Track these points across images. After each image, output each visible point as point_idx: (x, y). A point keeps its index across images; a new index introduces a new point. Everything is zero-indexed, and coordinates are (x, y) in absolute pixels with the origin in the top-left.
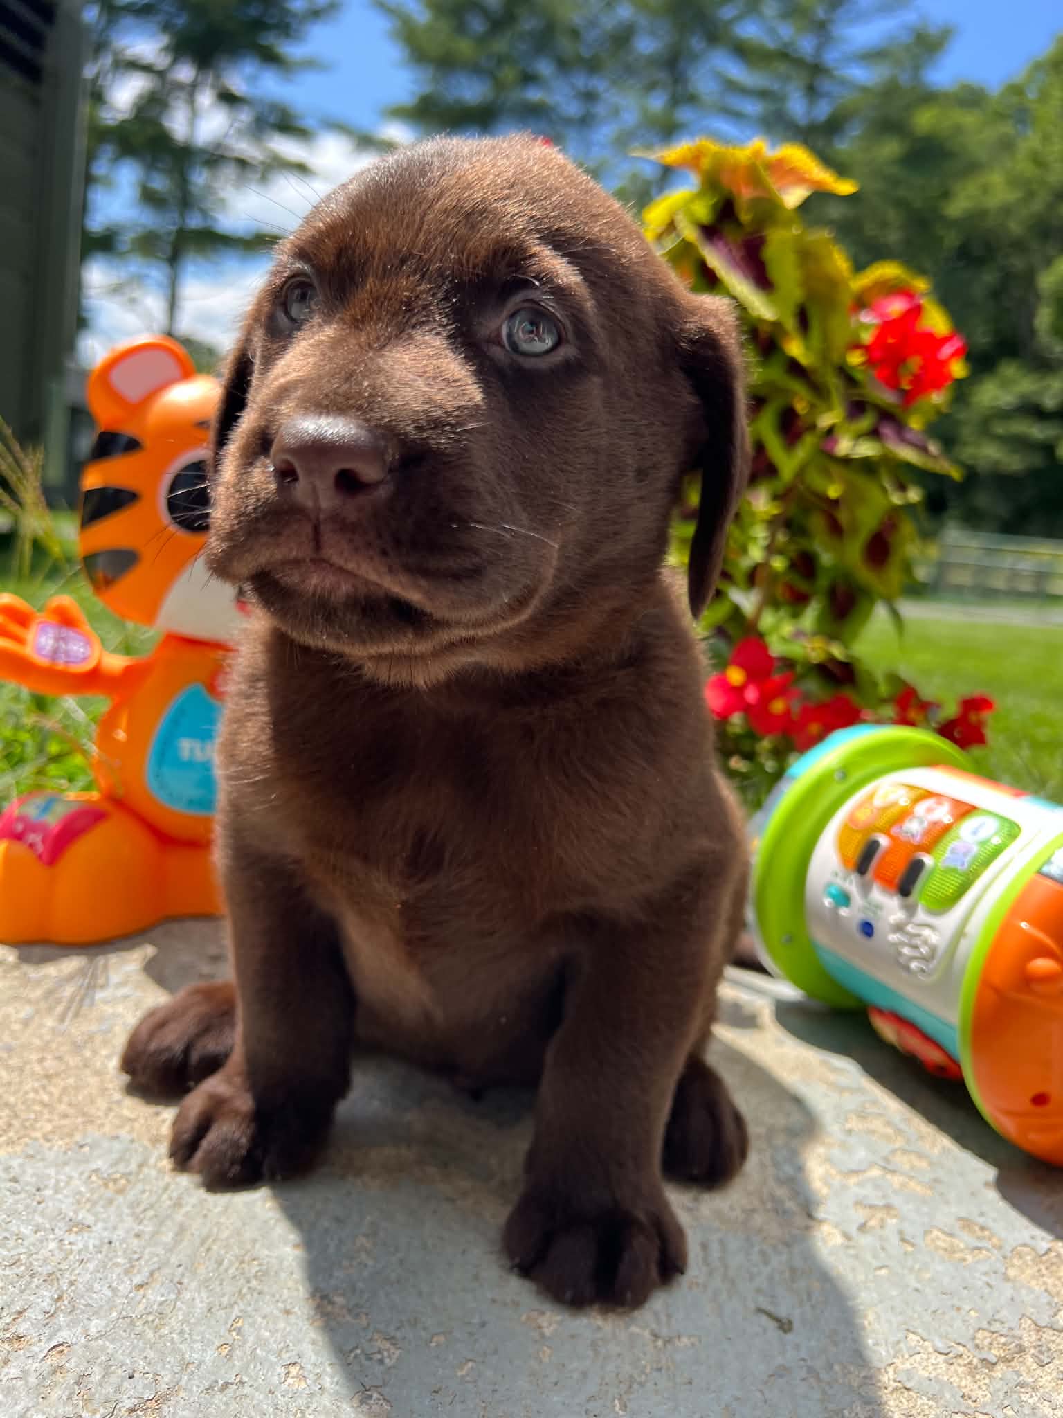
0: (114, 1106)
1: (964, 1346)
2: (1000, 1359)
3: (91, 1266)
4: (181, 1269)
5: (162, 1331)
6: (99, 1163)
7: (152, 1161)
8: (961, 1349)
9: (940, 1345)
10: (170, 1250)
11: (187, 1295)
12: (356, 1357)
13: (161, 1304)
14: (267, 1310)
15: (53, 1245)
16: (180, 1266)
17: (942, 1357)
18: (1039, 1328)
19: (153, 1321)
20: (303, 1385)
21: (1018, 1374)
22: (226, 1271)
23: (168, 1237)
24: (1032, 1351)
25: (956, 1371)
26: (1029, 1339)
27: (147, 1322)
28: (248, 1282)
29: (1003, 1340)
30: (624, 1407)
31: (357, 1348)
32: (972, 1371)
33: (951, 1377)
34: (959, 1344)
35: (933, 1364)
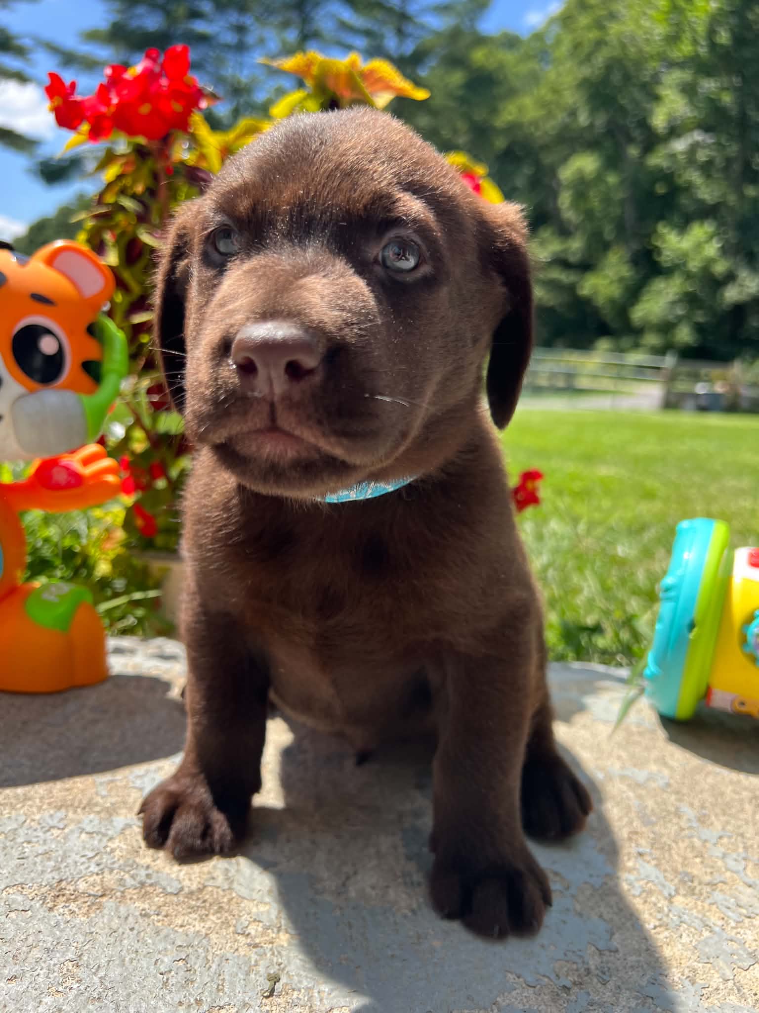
1: (548, 977)
2: (575, 984)
8: (546, 980)
9: (530, 980)
17: (531, 990)
18: (601, 952)
21: (588, 994)
24: (597, 972)
25: (543, 999)
26: (593, 963)
29: (575, 966)
32: (555, 997)
33: (540, 1006)
34: (544, 976)
35: (526, 997)
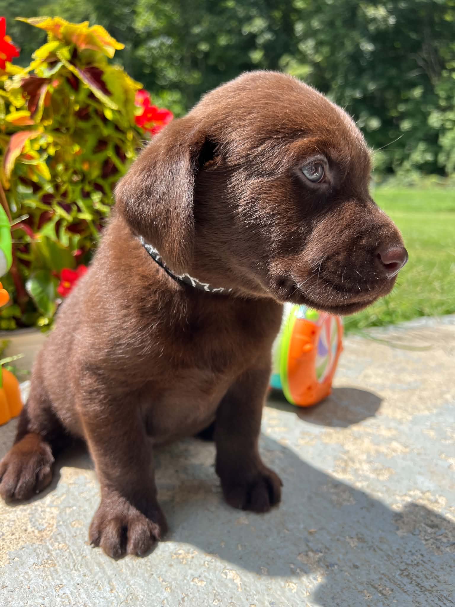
0: (4, 537)
3: (84, 596)
4: (117, 575)
5: (139, 598)
6: (31, 561)
7: (50, 548)
10: (104, 572)
11: (132, 582)
12: (208, 564)
13: (127, 590)
14: (164, 569)
15: (58, 599)
16: (116, 575)
19: (132, 598)
20: (205, 583)
22: (133, 566)
23: (97, 569)
27: (131, 599)
28: (146, 565)
30: (288, 530)
31: (204, 562)
